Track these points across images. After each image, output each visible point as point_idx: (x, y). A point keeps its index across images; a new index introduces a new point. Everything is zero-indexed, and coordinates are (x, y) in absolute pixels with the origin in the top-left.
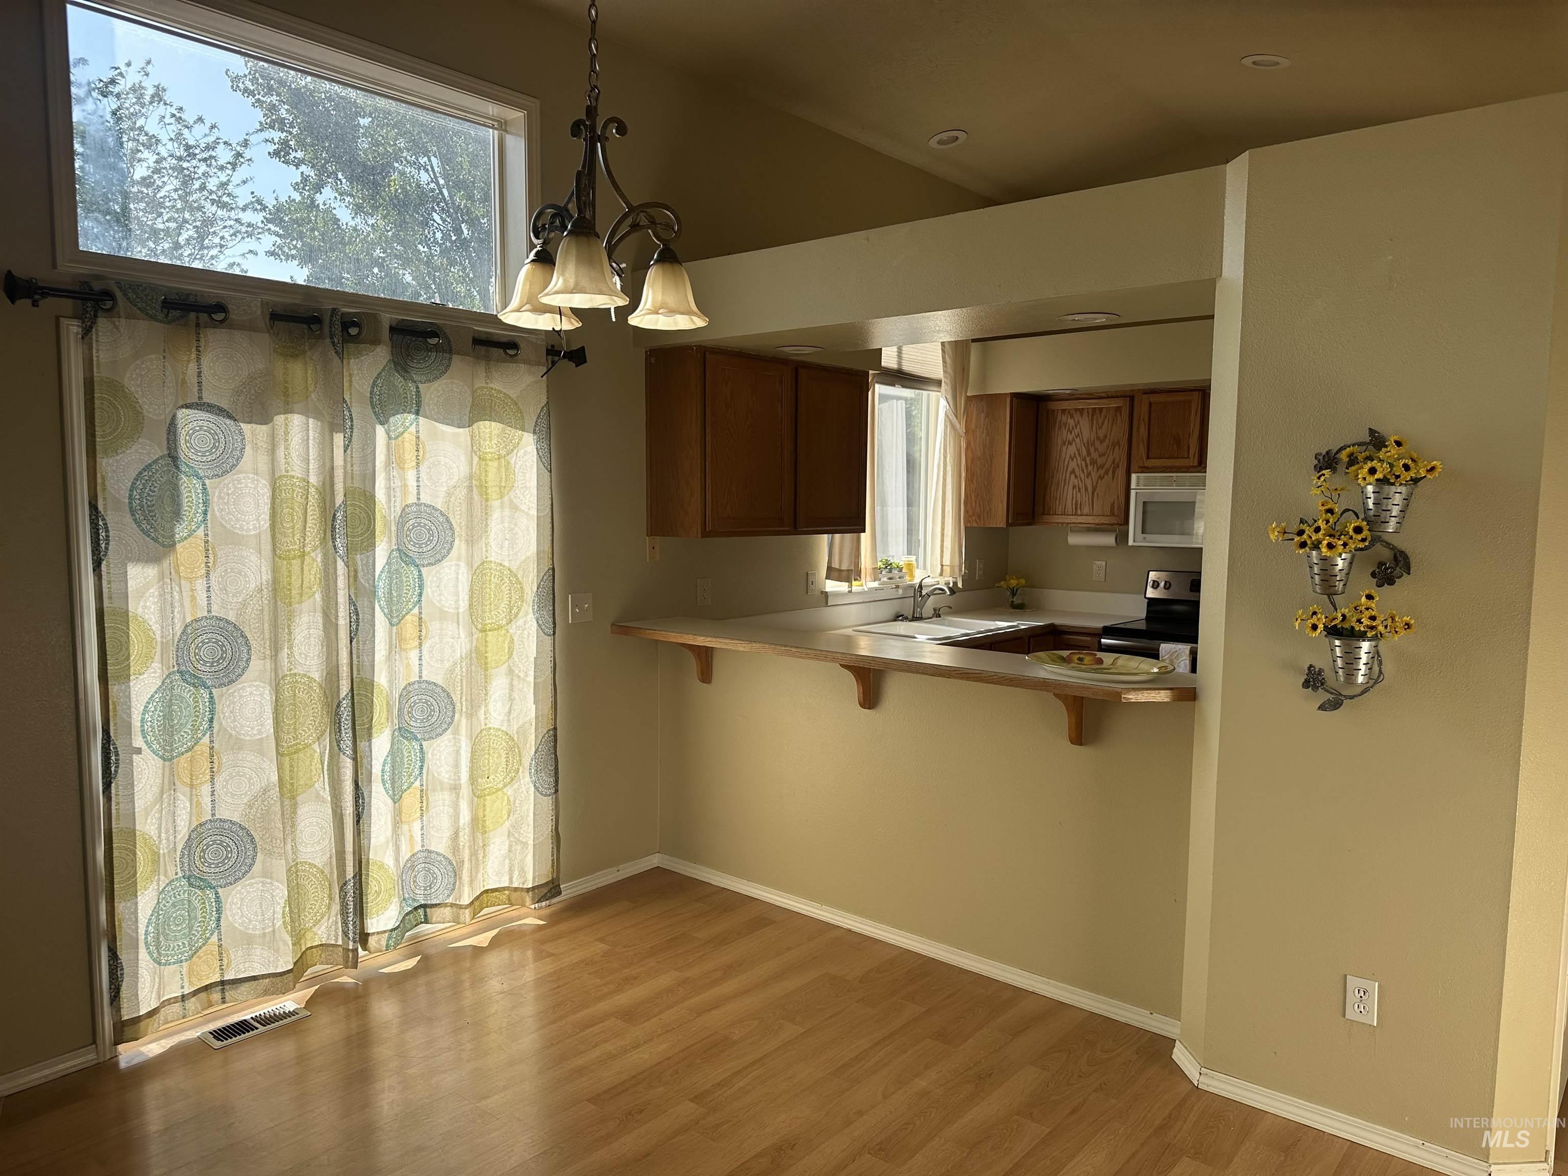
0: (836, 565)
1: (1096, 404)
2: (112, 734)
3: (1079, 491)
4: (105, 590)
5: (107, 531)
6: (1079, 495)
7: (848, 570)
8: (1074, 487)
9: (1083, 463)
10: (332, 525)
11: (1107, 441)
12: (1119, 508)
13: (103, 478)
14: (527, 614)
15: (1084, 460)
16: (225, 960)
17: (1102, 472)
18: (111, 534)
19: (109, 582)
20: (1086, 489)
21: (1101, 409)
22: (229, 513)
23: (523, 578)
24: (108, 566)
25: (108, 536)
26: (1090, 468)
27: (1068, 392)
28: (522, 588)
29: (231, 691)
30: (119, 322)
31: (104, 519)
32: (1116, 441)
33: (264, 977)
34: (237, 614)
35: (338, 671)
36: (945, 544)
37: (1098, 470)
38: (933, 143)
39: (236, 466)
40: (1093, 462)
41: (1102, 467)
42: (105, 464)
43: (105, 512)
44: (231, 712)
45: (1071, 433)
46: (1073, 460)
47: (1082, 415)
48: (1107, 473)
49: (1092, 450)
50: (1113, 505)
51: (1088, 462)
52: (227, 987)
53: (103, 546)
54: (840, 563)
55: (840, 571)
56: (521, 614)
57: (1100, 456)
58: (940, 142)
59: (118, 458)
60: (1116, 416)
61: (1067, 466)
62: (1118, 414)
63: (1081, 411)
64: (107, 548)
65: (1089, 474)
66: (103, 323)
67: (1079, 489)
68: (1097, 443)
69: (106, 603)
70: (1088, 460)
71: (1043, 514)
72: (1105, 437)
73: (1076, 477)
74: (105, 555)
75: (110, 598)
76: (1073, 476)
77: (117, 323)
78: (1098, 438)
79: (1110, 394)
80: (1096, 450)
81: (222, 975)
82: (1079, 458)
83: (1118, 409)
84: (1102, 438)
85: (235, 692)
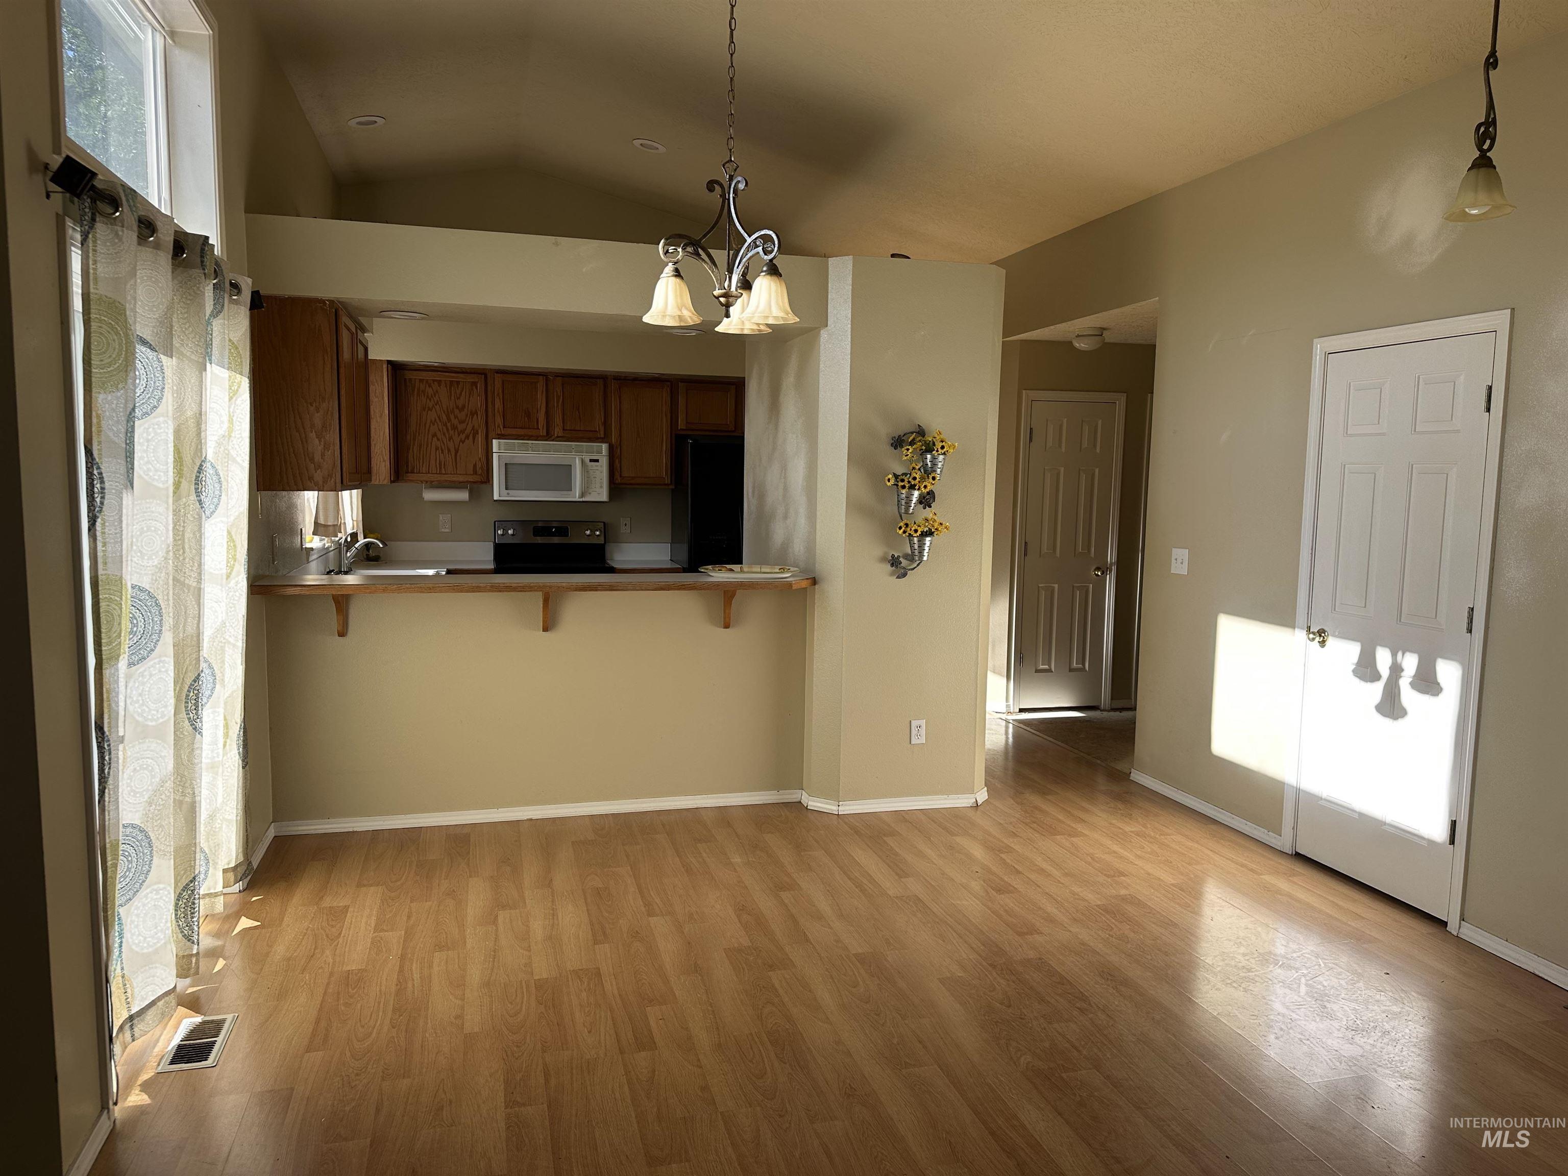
0: (321, 521)
1: (453, 377)
2: (106, 729)
3: (442, 453)
4: (100, 554)
5: (102, 482)
6: (442, 456)
7: (334, 525)
8: (437, 449)
9: (445, 428)
11: (466, 410)
12: (482, 468)
13: (98, 416)
15: (445, 425)
16: (129, 990)
17: (463, 436)
18: (107, 485)
19: (104, 545)
20: (449, 450)
21: (458, 383)
22: (148, 462)
23: (236, 536)
24: (103, 524)
25: (103, 488)
26: (451, 432)
27: (436, 364)
29: (141, 670)
30: (123, 231)
31: (98, 468)
32: (474, 410)
33: (159, 999)
34: (152, 579)
37: (459, 435)
38: (353, 123)
39: (156, 407)
40: (454, 428)
41: (463, 432)
42: (100, 398)
43: (100, 458)
44: (140, 695)
45: (430, 400)
46: (434, 424)
47: (440, 386)
48: (467, 437)
49: (452, 417)
50: (475, 466)
51: (450, 428)
52: (135, 1021)
53: (98, 500)
57: (461, 422)
58: (360, 123)
59: (119, 394)
60: (472, 389)
61: (429, 431)
62: (474, 387)
63: (439, 382)
64: (102, 503)
65: (450, 438)
66: (101, 228)
67: (442, 450)
68: (457, 411)
69: (100, 572)
70: (449, 425)
71: (407, 472)
72: (464, 406)
73: (438, 440)
74: (100, 511)
75: (105, 563)
76: (435, 439)
77: (120, 233)
78: (457, 407)
79: (464, 370)
80: (456, 417)
81: (129, 1010)
82: (440, 424)
83: (474, 384)
84: (460, 406)
85: (145, 671)
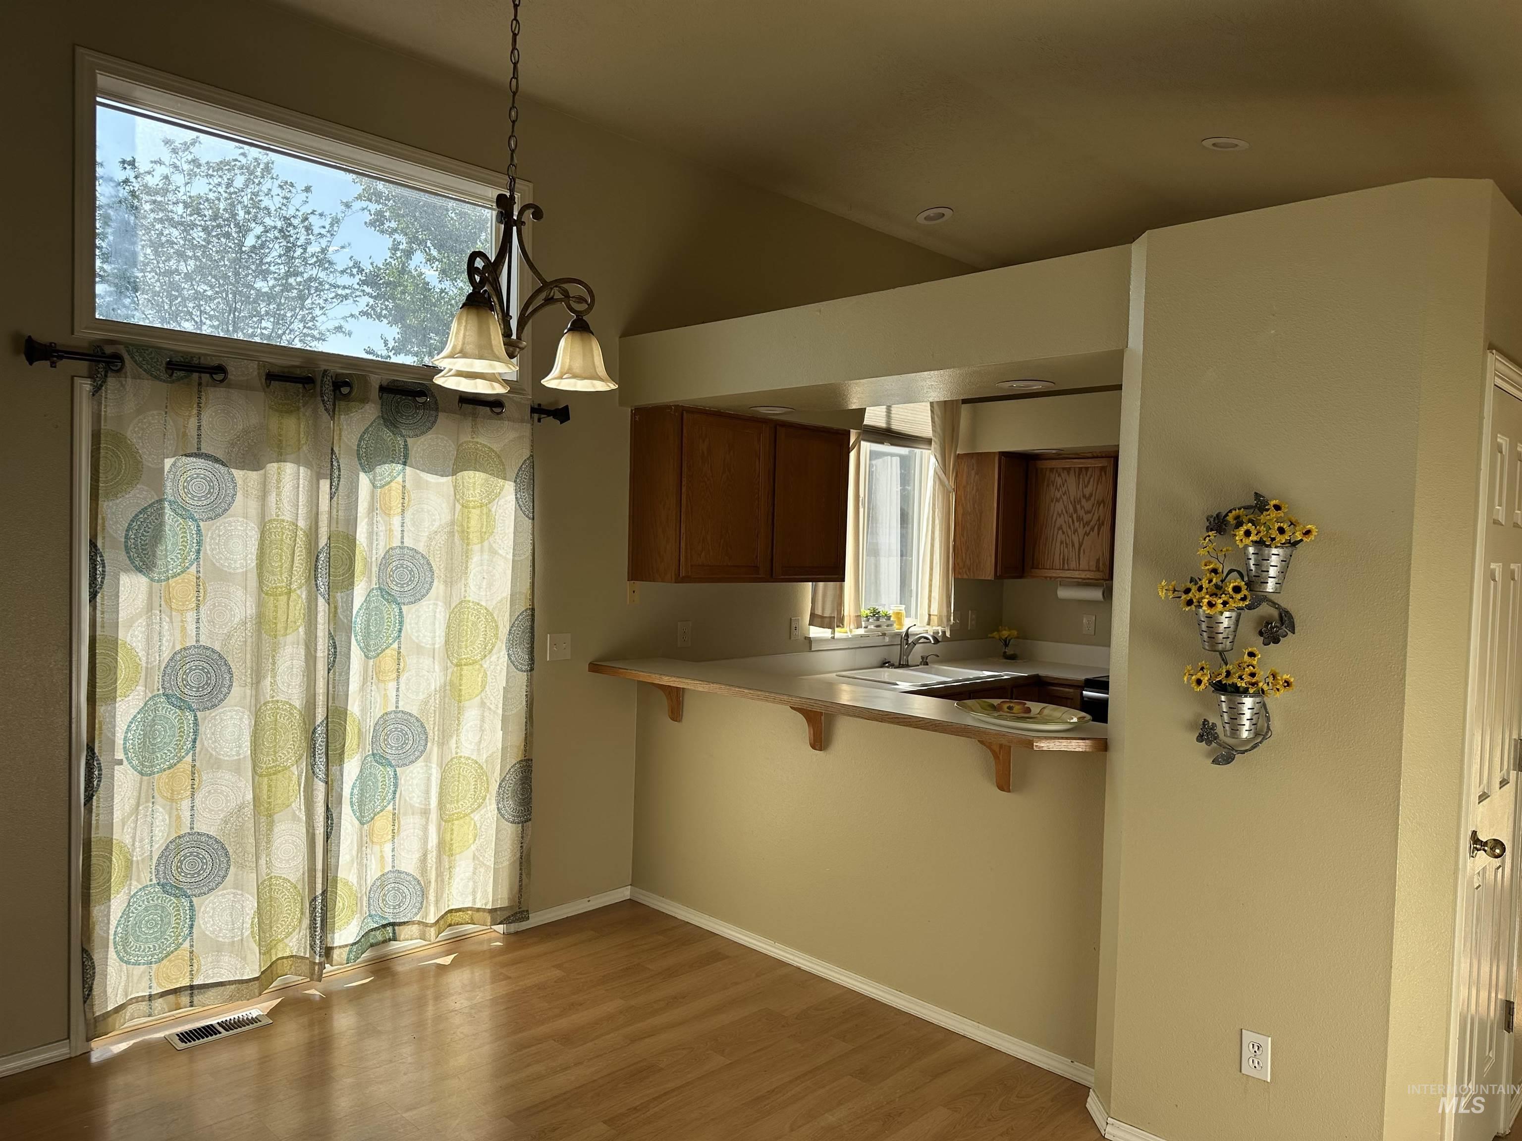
0: (819, 612)
1: (1081, 463)
2: (96, 751)
3: (1067, 547)
4: (99, 619)
5: (104, 567)
6: (1066, 550)
7: (830, 617)
8: (1062, 543)
9: (1070, 520)
10: (316, 565)
11: (1092, 499)
12: (1104, 564)
13: (103, 518)
14: (499, 651)
15: (1071, 517)
16: (195, 965)
17: (1088, 529)
18: (107, 569)
19: (103, 613)
20: (1073, 545)
21: (1087, 469)
22: (220, 553)
23: (498, 617)
24: (103, 598)
25: (104, 571)
26: (1077, 524)
27: (1054, 451)
28: (497, 626)
29: (213, 714)
30: (126, 381)
31: (101, 556)
32: (1101, 499)
33: (230, 983)
34: (222, 644)
35: (315, 699)
36: (933, 595)
37: (1084, 527)
38: (921, 219)
39: (227, 510)
40: (1080, 519)
41: (1088, 523)
42: (106, 506)
43: (103, 549)
44: (213, 734)
45: (1059, 491)
46: (1060, 516)
47: (1069, 474)
48: (1092, 529)
49: (1078, 507)
50: (1098, 560)
51: (1075, 519)
52: (196, 992)
53: (99, 580)
54: (823, 609)
55: (822, 617)
56: (494, 651)
57: (1087, 512)
58: (927, 218)
59: (118, 501)
60: (1101, 475)
61: (1055, 522)
62: (1103, 473)
63: (1068, 470)
64: (102, 582)
65: (1076, 531)
66: (112, 382)
67: (1066, 544)
68: (1083, 501)
69: (98, 632)
70: (1075, 516)
71: (1033, 568)
72: (1091, 495)
73: (1063, 533)
74: (101, 588)
75: (103, 627)
76: (1060, 532)
77: (124, 383)
78: (1084, 496)
79: (1095, 455)
80: (1082, 507)
81: (192, 980)
82: (1066, 515)
83: (1103, 469)
84: (1087, 496)
85: (216, 715)
